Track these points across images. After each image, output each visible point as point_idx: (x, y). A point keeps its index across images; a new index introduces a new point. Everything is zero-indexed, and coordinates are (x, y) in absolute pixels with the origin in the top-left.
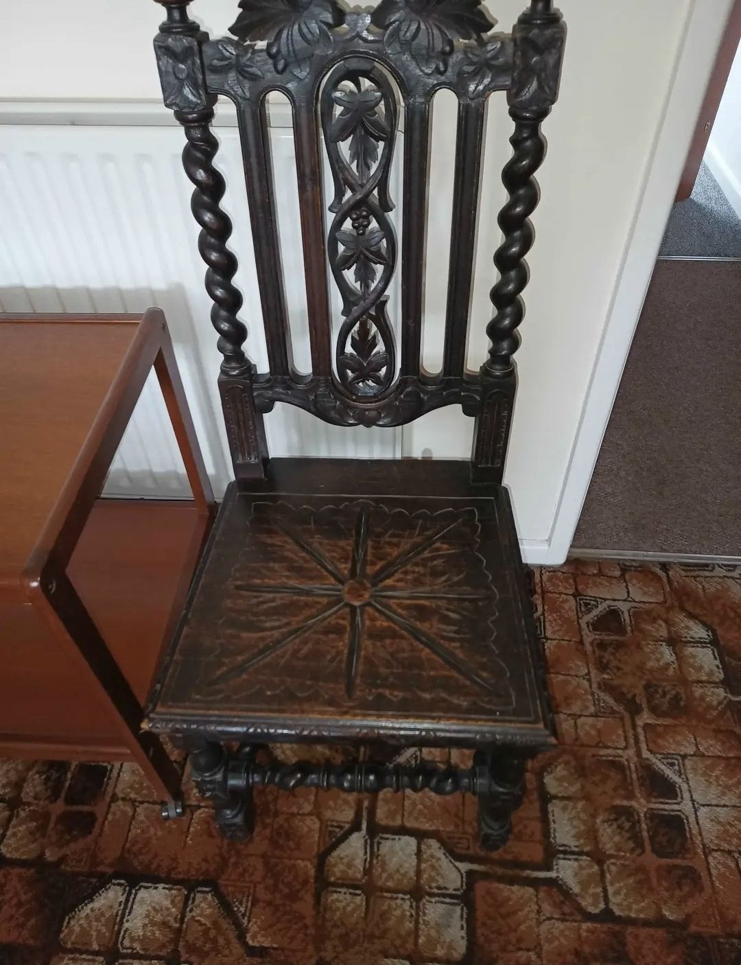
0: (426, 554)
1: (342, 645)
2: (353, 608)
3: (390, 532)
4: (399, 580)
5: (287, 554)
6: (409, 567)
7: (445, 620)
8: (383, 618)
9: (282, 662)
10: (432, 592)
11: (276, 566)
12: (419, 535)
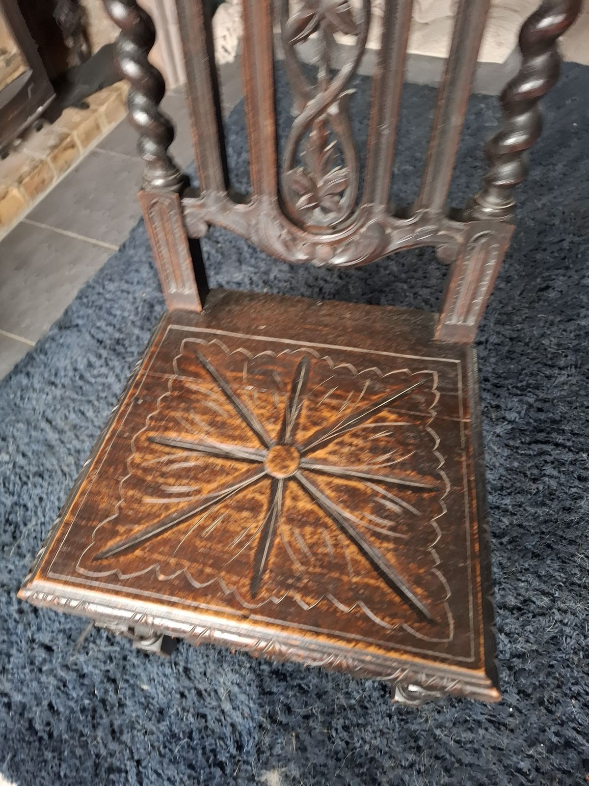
0: (369, 424)
1: (255, 527)
2: (274, 481)
3: (331, 391)
4: (333, 453)
5: (211, 404)
6: (347, 438)
7: (380, 510)
8: (308, 499)
9: (184, 538)
10: (368, 472)
11: (197, 418)
12: (363, 399)
